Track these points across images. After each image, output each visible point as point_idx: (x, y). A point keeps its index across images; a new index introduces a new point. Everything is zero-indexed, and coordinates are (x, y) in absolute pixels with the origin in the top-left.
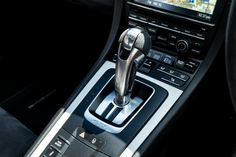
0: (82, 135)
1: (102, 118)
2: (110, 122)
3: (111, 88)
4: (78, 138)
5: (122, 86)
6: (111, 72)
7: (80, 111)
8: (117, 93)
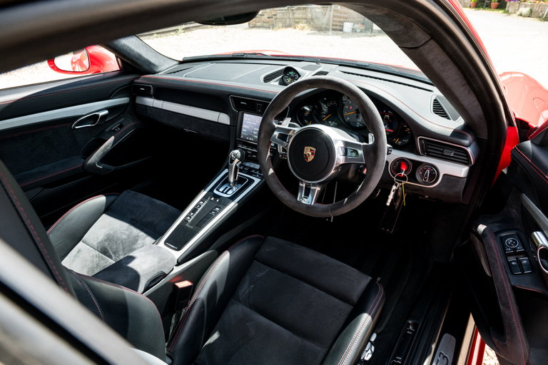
0: (212, 199)
1: (222, 192)
2: (226, 193)
3: (227, 181)
4: (210, 200)
5: (232, 180)
6: (227, 174)
7: (212, 190)
8: (230, 183)
